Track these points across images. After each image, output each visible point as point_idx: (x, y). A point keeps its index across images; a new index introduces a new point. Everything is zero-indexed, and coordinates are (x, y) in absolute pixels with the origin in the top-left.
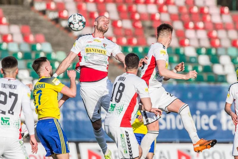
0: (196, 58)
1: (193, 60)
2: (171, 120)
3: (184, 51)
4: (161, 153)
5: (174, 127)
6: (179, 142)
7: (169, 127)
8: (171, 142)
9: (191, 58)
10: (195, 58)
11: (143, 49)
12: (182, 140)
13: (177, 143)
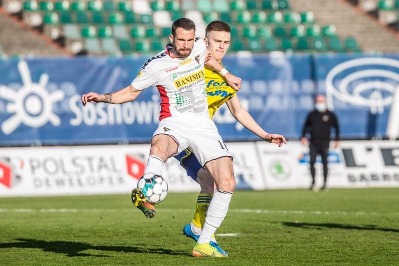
0: (151, 17)
1: (146, 19)
2: (114, 111)
3: (132, 6)
4: (101, 160)
5: (119, 120)
6: (128, 142)
7: (111, 120)
8: (116, 144)
9: (142, 16)
10: (148, 16)
11: (70, 5)
12: (132, 139)
13: (125, 144)
